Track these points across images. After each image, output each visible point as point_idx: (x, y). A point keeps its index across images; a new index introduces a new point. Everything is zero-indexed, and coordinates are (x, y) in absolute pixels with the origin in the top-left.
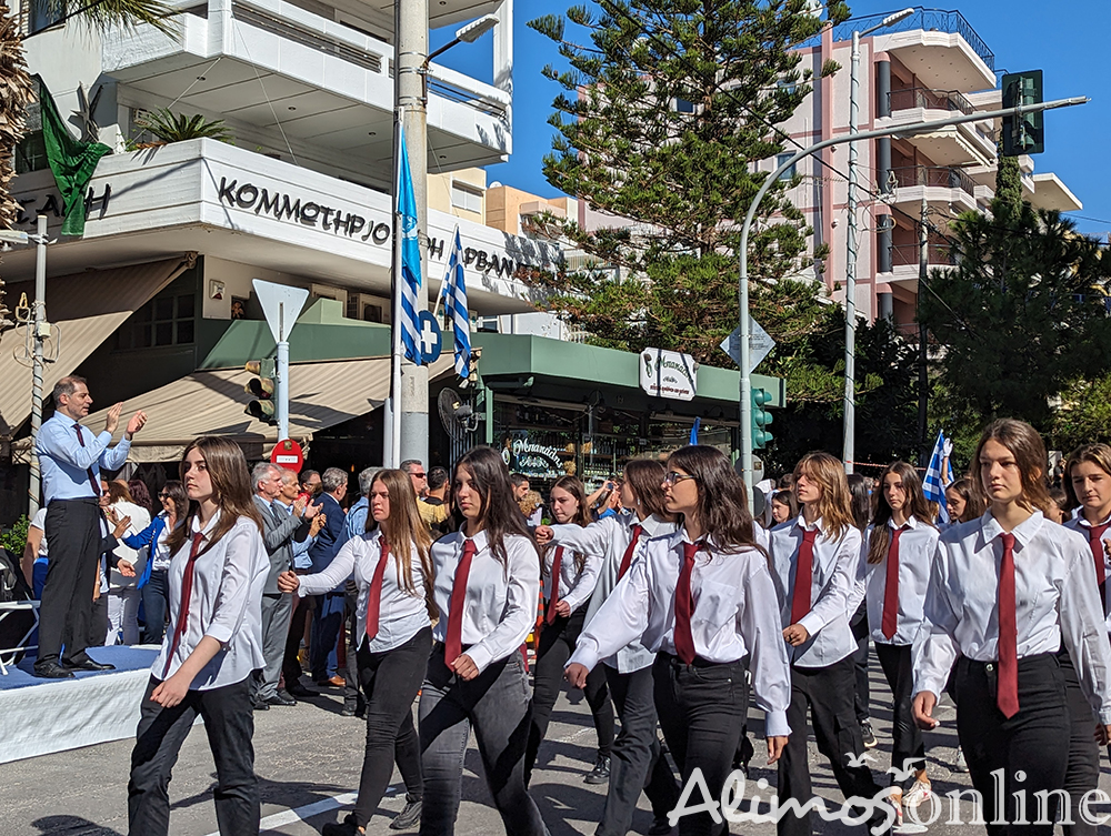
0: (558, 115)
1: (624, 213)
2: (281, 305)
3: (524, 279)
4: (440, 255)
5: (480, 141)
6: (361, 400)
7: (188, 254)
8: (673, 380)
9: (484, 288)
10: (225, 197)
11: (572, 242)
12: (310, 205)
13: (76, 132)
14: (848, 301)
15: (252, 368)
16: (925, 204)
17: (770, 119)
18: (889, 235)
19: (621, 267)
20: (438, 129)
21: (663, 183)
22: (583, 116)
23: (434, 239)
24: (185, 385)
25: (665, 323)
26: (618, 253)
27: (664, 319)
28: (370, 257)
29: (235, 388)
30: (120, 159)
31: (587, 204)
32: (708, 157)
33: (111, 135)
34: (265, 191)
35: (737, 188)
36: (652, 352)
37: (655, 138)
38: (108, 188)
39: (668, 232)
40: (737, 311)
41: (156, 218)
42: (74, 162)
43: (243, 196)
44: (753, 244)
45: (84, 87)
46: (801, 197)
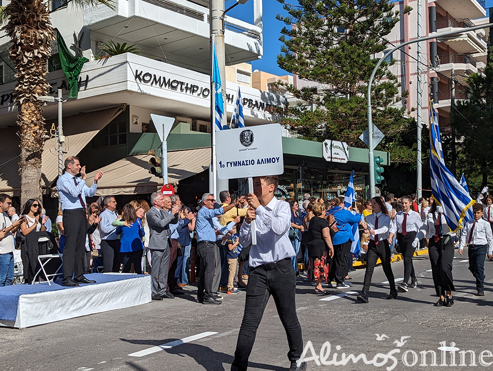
0: (283, 36)
1: (314, 79)
2: (163, 125)
3: (269, 111)
4: (232, 102)
5: (248, 50)
6: (199, 166)
7: (123, 104)
8: (338, 154)
9: (252, 116)
10: (137, 79)
11: (291, 94)
12: (174, 81)
13: (73, 53)
14: (418, 116)
15: (152, 153)
16: (453, 71)
17: (380, 34)
18: (437, 85)
19: (314, 104)
20: (230, 45)
21: (332, 65)
22: (295, 36)
23: (229, 95)
24: (123, 162)
25: (334, 128)
26: (312, 98)
27: (333, 127)
28: (201, 103)
29: (144, 163)
30: (92, 64)
31: (297, 76)
32: (352, 52)
33: (88, 54)
34: (155, 75)
35: (366, 66)
36: (328, 141)
37: (327, 45)
38: (87, 76)
39: (334, 87)
40: (367, 122)
41: (108, 89)
42: (72, 66)
43: (145, 78)
44: (374, 92)
45: (76, 33)
46: (395, 70)
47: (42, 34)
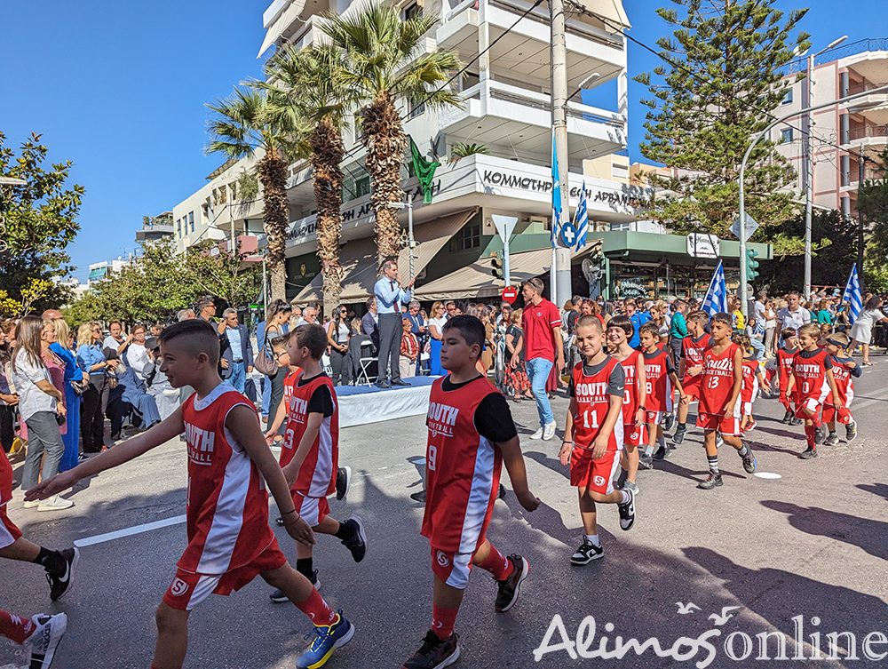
2: (505, 226)
3: (633, 205)
5: (609, 140)
7: (476, 207)
8: (704, 248)
9: (613, 212)
10: (487, 180)
12: (525, 180)
30: (444, 168)
34: (505, 175)
38: (440, 181)
41: (458, 192)
43: (495, 178)
45: (433, 137)
47: (394, 142)
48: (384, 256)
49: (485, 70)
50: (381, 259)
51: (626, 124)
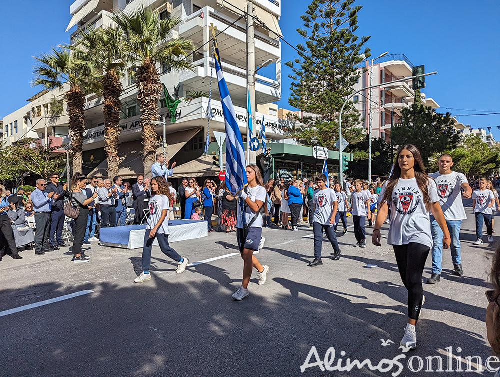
0: (292, 87)
1: (310, 111)
2: (221, 137)
3: (284, 130)
5: (272, 95)
7: (201, 126)
8: (321, 154)
9: (274, 133)
14: (370, 132)
15: (214, 153)
16: (393, 107)
17: (349, 85)
18: (384, 116)
21: (320, 103)
22: (299, 87)
23: (258, 120)
27: (320, 139)
30: (183, 103)
31: (300, 109)
32: (332, 96)
34: (218, 109)
36: (317, 147)
38: (181, 110)
39: (322, 116)
40: (339, 135)
41: (192, 117)
45: (175, 86)
46: (360, 107)
47: (155, 87)
48: (147, 151)
49: (207, 51)
50: (146, 153)
51: (280, 87)
